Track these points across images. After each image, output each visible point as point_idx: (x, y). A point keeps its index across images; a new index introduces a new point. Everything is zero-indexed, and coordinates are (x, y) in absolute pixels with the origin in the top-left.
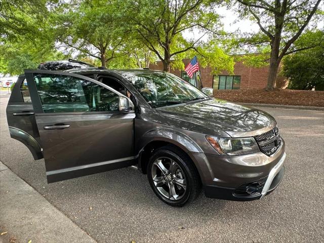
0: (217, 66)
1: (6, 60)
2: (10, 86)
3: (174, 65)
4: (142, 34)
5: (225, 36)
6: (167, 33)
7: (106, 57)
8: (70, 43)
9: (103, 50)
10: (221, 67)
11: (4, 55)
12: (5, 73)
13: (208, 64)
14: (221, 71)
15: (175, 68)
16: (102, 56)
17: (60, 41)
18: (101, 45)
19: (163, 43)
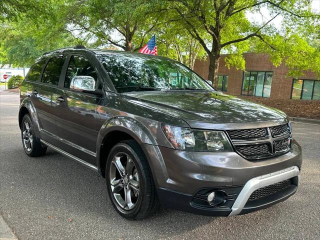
0: (297, 64)
1: (6, 46)
2: (8, 80)
3: (230, 61)
4: (181, 15)
5: (310, 19)
6: (218, 13)
7: (133, 46)
8: (88, 26)
9: (129, 36)
10: (304, 66)
11: (5, 40)
12: (4, 63)
13: (283, 62)
14: (305, 72)
15: (231, 64)
16: (127, 45)
17: (74, 22)
18: (127, 29)
19: (211, 28)
